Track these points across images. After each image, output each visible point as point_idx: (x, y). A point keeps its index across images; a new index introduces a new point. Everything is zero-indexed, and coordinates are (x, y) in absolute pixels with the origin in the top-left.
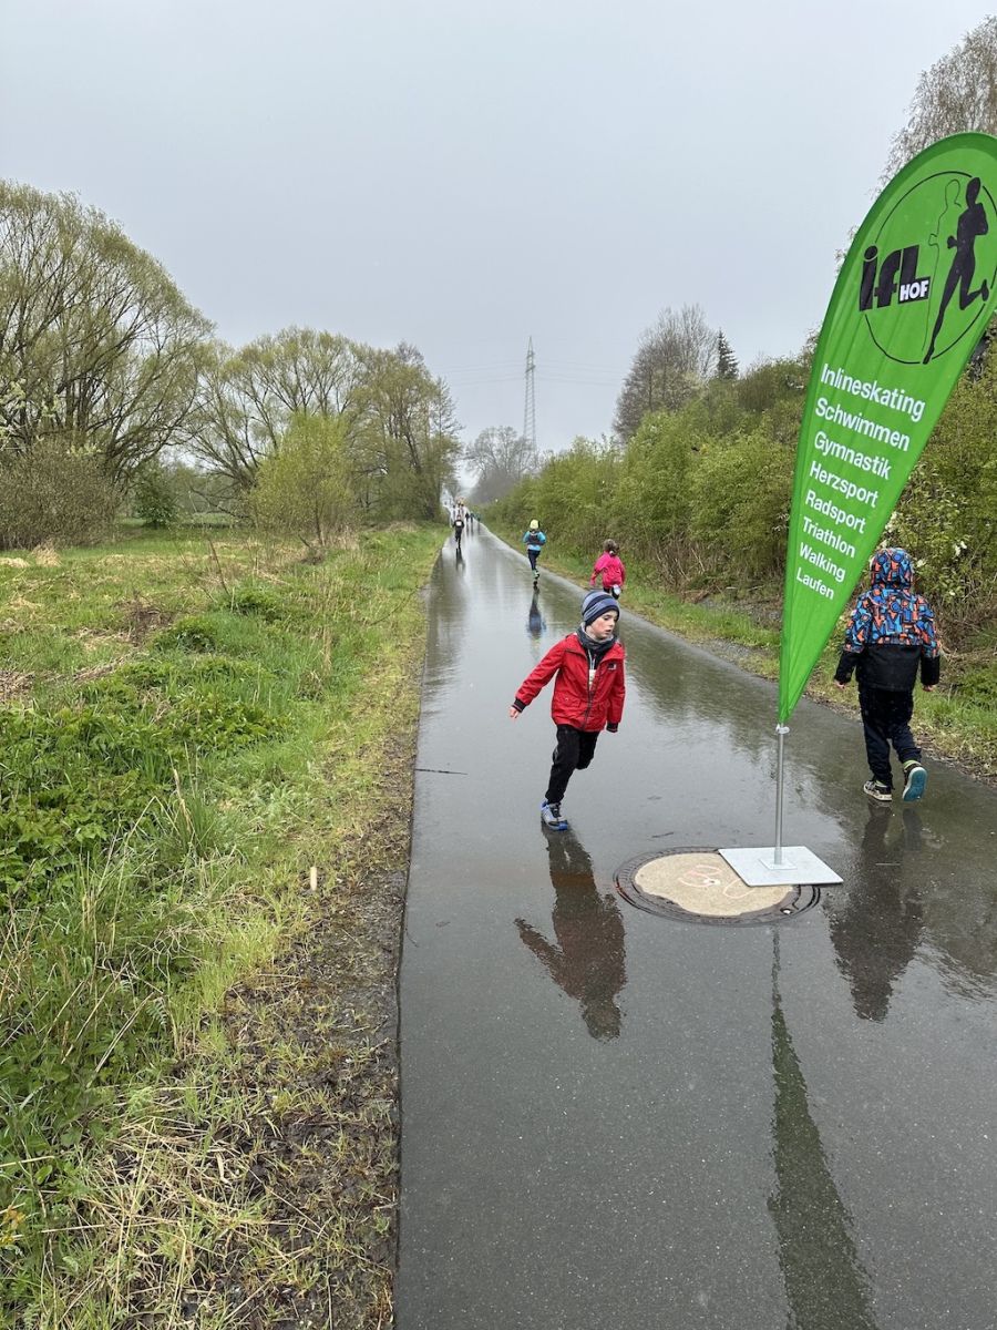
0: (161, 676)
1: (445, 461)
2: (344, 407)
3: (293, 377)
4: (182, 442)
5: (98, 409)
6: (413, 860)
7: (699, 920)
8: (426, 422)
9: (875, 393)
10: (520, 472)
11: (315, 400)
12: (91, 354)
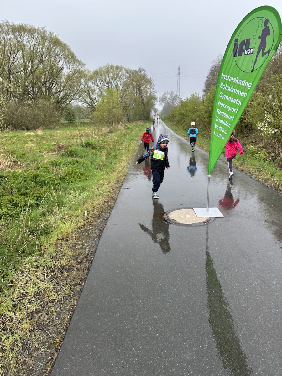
0: (59, 163)
1: (152, 102)
2: (123, 87)
3: (108, 79)
4: (77, 99)
5: (54, 90)
6: (113, 210)
7: (181, 225)
8: (146, 91)
9: (237, 81)
10: (175, 105)
11: (115, 85)
12: (51, 74)
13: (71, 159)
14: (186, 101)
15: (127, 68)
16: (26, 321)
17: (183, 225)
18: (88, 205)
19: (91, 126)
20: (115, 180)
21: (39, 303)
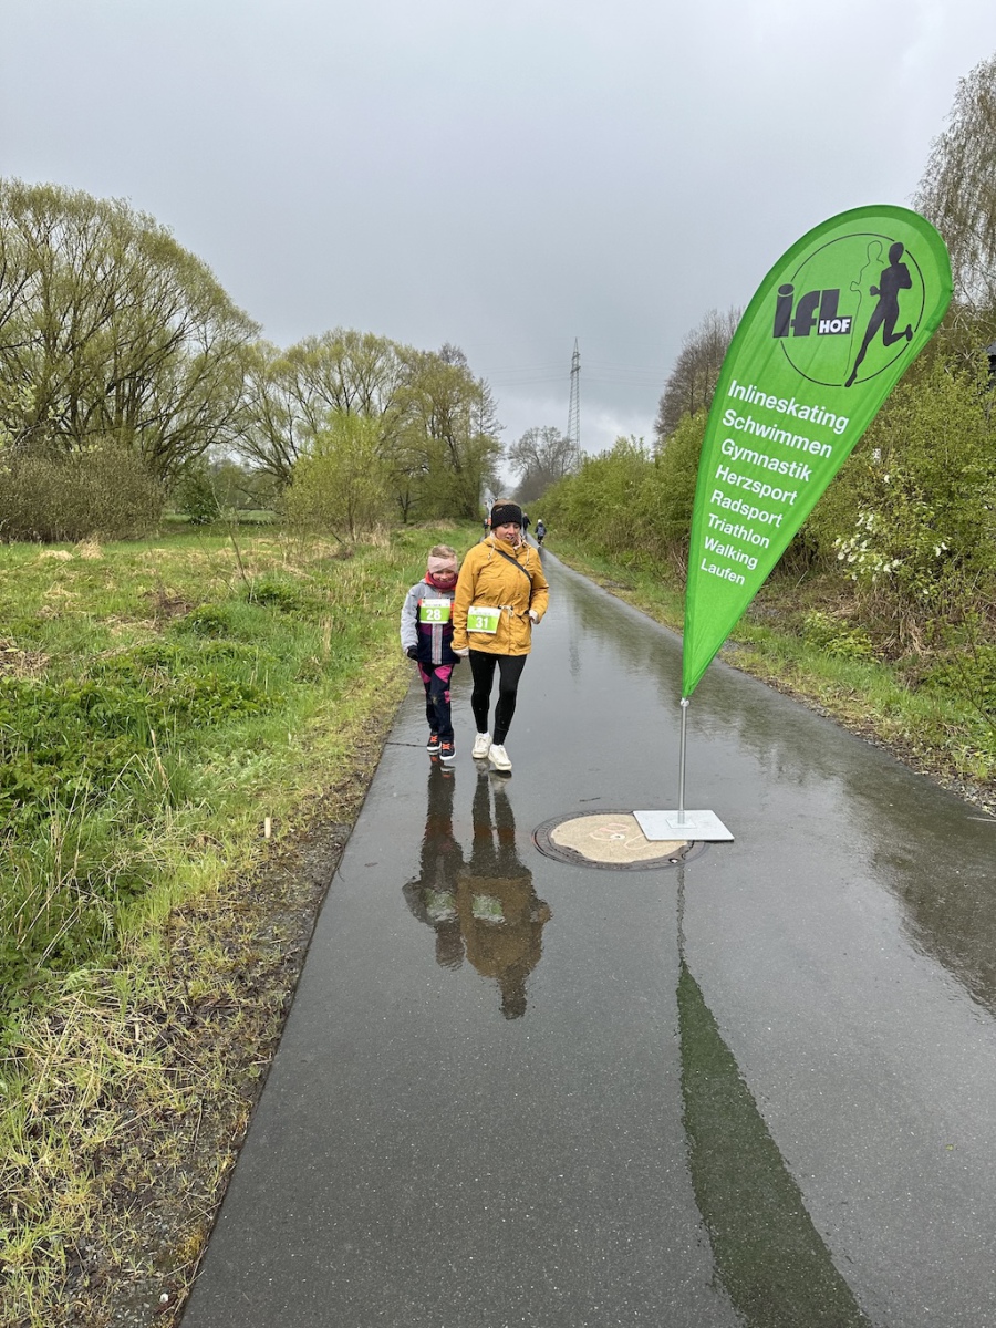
0: (169, 656)
1: (485, 461)
2: (387, 408)
3: (337, 377)
4: (228, 441)
5: (147, 408)
6: (362, 816)
7: (594, 866)
8: (467, 422)
9: (793, 409)
10: (563, 472)
11: (359, 401)
12: (141, 354)
13: (207, 644)
14: (599, 462)
15: (403, 343)
16: (74, 1181)
17: (600, 866)
18: (275, 800)
19: (278, 534)
20: (363, 717)
21: (118, 1124)
